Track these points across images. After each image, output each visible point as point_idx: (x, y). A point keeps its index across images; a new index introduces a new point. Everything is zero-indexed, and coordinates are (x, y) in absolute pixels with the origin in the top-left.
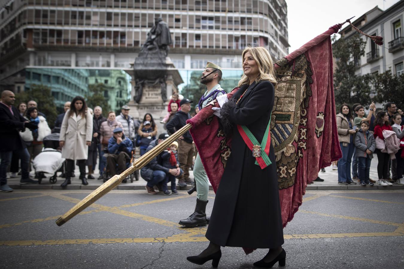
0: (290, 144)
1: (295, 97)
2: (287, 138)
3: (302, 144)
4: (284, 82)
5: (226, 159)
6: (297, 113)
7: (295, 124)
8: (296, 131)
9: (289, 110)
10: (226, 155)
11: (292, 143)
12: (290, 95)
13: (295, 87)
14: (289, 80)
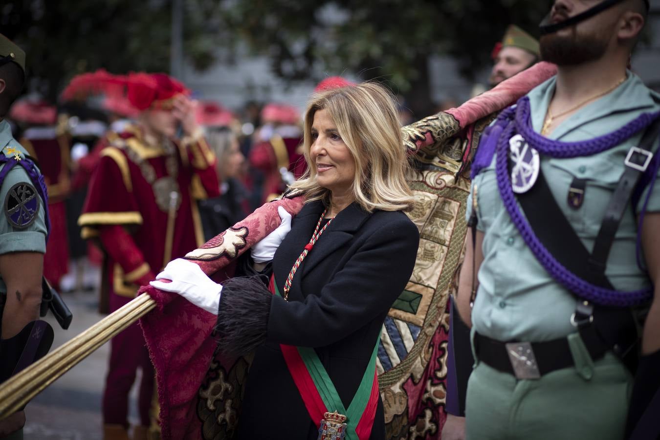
0: (398, 384)
1: (447, 243)
2: (395, 365)
3: (440, 391)
4: (433, 189)
5: (212, 407)
6: (442, 296)
7: (427, 327)
8: (422, 347)
9: (421, 279)
10: (214, 393)
11: (403, 384)
12: (434, 231)
13: (456, 210)
14: (448, 187)
